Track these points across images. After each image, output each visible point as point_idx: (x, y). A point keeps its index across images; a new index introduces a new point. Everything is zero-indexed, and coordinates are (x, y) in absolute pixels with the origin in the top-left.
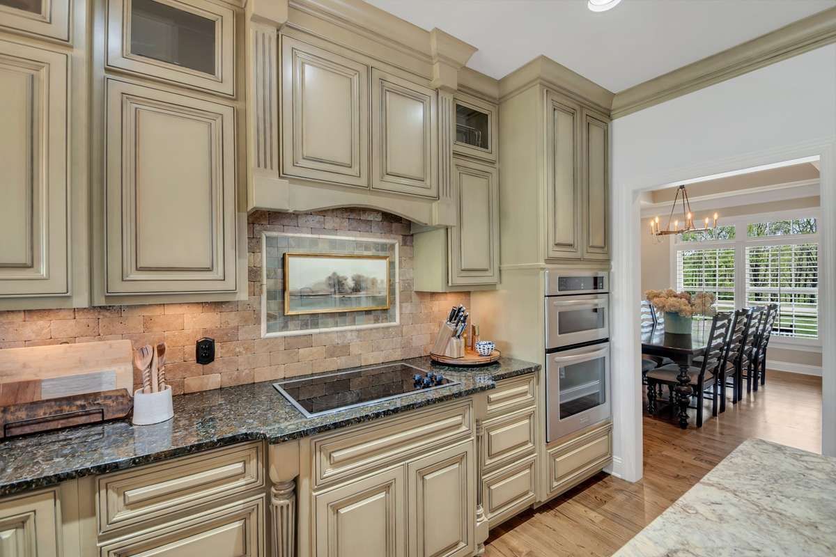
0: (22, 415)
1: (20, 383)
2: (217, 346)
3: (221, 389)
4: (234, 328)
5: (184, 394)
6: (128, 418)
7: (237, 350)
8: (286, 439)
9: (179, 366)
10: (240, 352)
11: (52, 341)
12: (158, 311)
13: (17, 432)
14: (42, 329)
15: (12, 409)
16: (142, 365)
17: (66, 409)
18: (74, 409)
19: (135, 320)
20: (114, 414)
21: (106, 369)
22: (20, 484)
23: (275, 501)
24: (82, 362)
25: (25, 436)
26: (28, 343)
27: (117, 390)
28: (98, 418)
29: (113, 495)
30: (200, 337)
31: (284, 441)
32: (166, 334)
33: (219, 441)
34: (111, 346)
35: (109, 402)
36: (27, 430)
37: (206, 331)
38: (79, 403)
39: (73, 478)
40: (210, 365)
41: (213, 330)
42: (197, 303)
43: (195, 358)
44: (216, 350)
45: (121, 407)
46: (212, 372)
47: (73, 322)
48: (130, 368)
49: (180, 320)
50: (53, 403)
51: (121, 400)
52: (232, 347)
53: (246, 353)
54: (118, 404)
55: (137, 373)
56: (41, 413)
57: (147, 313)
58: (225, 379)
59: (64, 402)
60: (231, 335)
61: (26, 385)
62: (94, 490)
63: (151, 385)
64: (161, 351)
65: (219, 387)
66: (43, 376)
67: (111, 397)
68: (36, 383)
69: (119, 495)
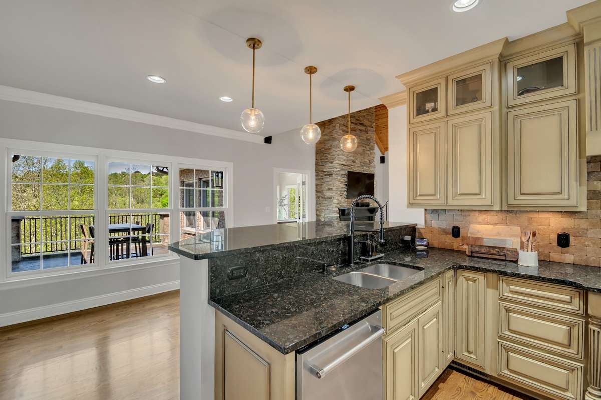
0: (477, 249)
1: (476, 238)
2: (572, 239)
3: (574, 264)
4: (584, 229)
5: (550, 262)
6: (516, 262)
7: (587, 243)
8: (596, 291)
9: (547, 246)
10: (588, 245)
11: (488, 224)
12: (535, 215)
13: (475, 255)
14: (485, 219)
15: (474, 246)
16: (524, 240)
17: (492, 251)
18: (495, 252)
19: (524, 218)
20: (511, 258)
21: (509, 239)
22: (474, 268)
23: (590, 327)
24: (499, 234)
25: (478, 258)
26: (480, 224)
27: (513, 249)
28: (504, 259)
29: (505, 285)
30: (560, 232)
31: (594, 291)
32: (540, 227)
33: (555, 280)
34: (511, 229)
35: (509, 253)
36: (478, 255)
37: (564, 229)
38: (497, 250)
39: (491, 272)
40: (566, 249)
41: (569, 229)
42: (558, 212)
43: (557, 243)
44: (571, 241)
45: (513, 256)
46: (567, 253)
47: (496, 217)
48: (519, 240)
49: (548, 221)
50: (487, 248)
51: (514, 253)
52: (583, 241)
53: (594, 247)
54: (512, 255)
55: (522, 243)
56: (483, 250)
57: (530, 215)
58: (577, 259)
59: (491, 249)
60: (582, 234)
61: (479, 239)
62: (498, 280)
63: (528, 249)
64: (534, 235)
65: (573, 263)
66: (484, 237)
67: (509, 251)
68: (482, 239)
69: (507, 286)
